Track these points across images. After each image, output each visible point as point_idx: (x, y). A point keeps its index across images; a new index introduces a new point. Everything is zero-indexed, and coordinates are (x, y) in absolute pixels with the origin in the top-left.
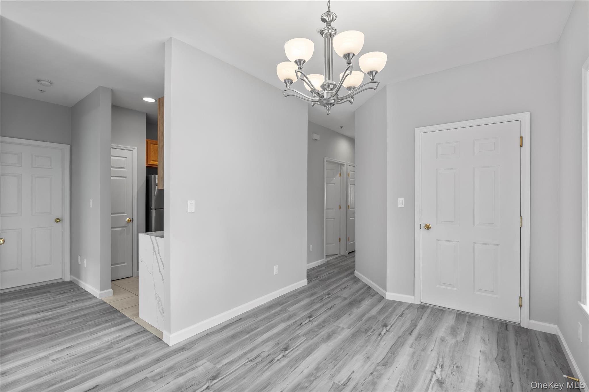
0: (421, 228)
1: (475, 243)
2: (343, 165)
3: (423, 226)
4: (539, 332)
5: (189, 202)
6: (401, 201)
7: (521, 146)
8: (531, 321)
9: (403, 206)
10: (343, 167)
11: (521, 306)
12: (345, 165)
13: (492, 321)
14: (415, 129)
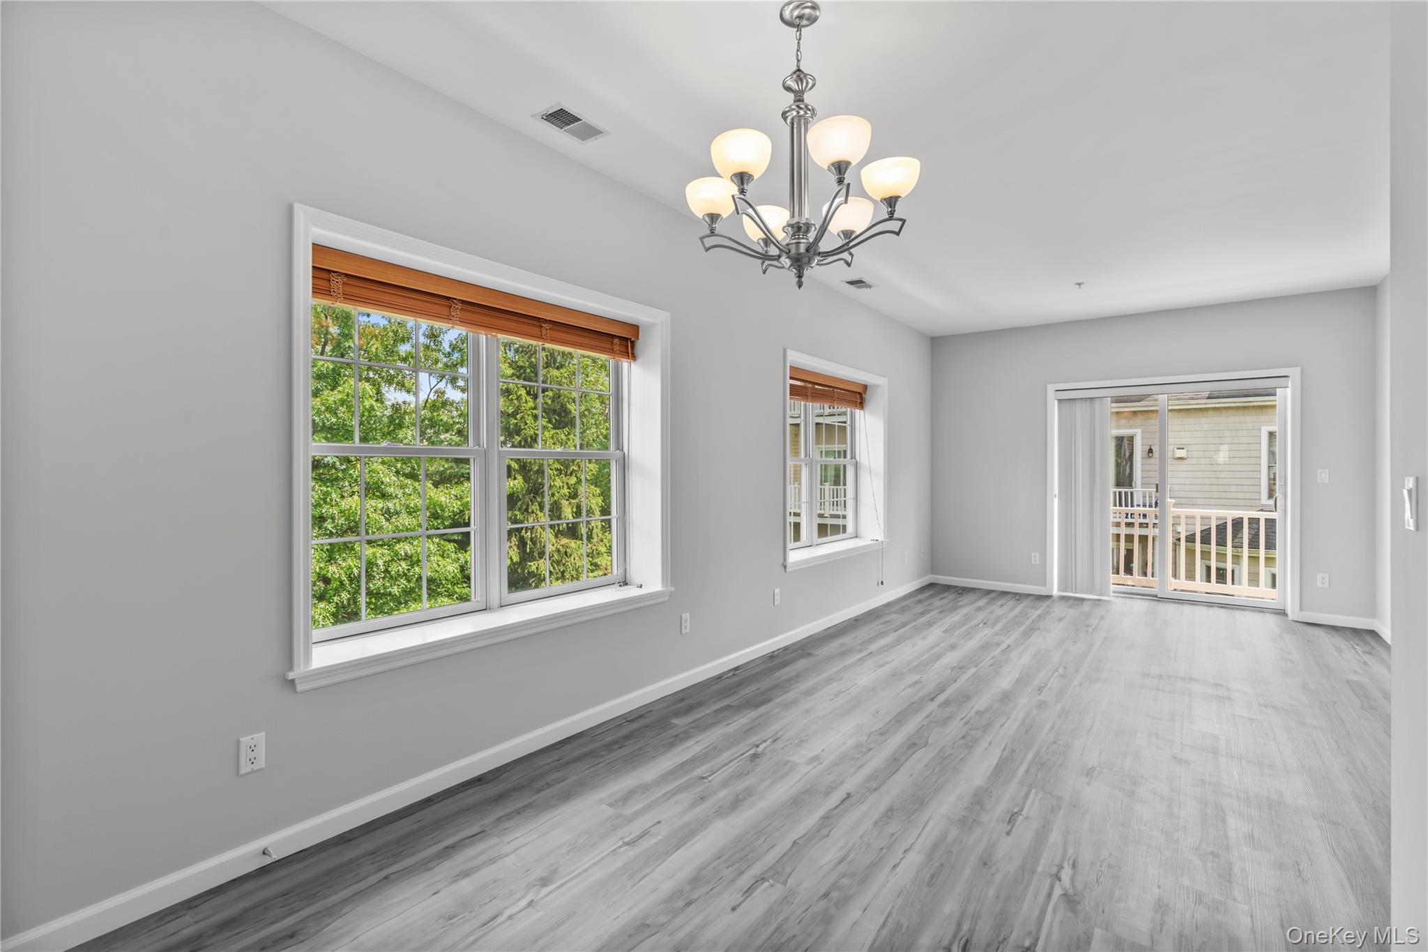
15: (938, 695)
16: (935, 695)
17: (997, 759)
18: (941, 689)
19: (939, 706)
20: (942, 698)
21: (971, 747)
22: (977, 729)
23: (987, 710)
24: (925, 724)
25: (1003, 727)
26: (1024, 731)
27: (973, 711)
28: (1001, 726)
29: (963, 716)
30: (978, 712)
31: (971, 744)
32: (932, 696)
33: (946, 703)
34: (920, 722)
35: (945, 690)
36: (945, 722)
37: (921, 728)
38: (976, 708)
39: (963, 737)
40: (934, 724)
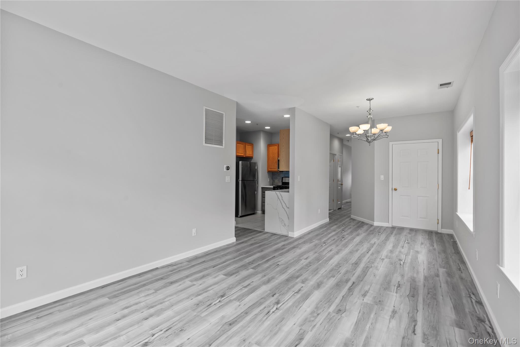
0: (392, 190)
1: (418, 196)
2: (336, 155)
3: (393, 189)
4: (445, 233)
5: (299, 177)
6: (382, 177)
7: (438, 153)
8: (442, 229)
9: (383, 179)
10: (335, 156)
11: (438, 223)
12: (337, 155)
13: (425, 231)
14: (390, 142)
15: (351, 286)
16: (353, 286)
17: (330, 261)
18: (351, 290)
19: (350, 279)
20: (350, 284)
21: (338, 264)
22: (335, 269)
23: (330, 278)
24: (354, 271)
25: (325, 270)
26: (318, 269)
27: (335, 277)
28: (326, 271)
29: (340, 274)
30: (334, 277)
31: (338, 265)
32: (354, 285)
33: (347, 281)
34: (356, 272)
35: (348, 289)
36: (347, 272)
37: (355, 269)
38: (334, 279)
39: (340, 267)
40: (351, 271)
